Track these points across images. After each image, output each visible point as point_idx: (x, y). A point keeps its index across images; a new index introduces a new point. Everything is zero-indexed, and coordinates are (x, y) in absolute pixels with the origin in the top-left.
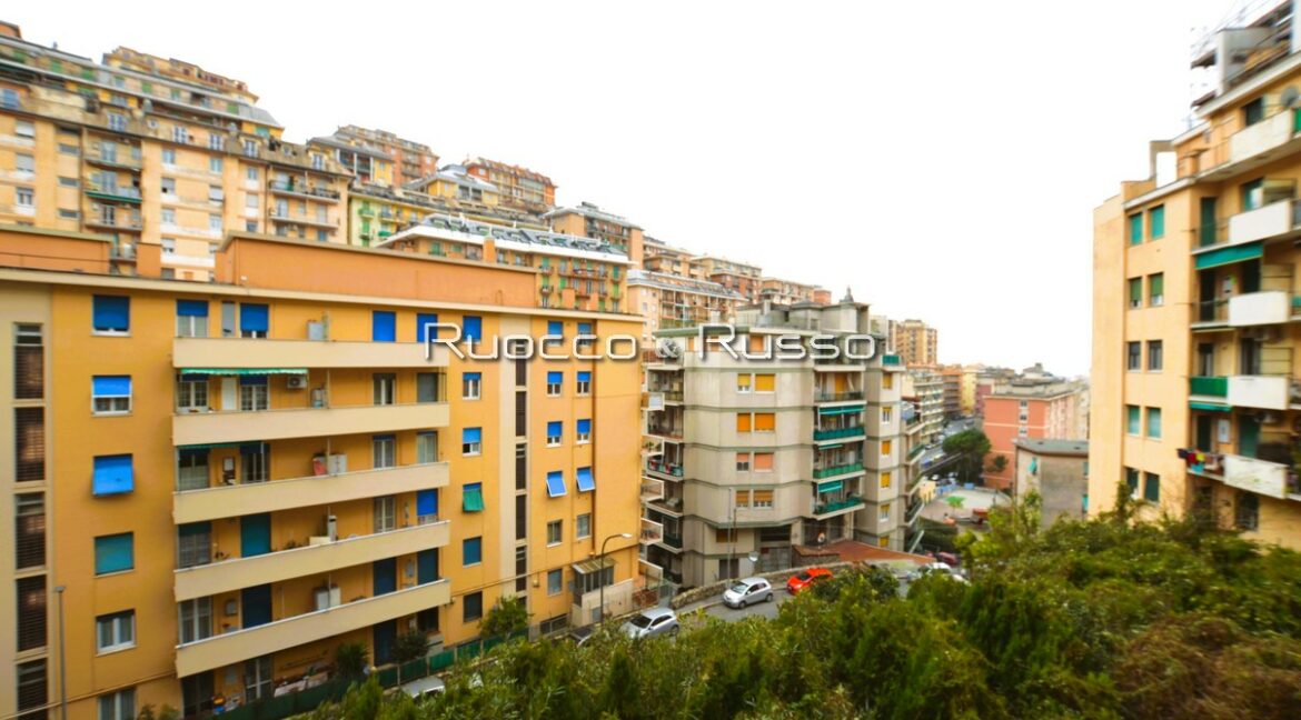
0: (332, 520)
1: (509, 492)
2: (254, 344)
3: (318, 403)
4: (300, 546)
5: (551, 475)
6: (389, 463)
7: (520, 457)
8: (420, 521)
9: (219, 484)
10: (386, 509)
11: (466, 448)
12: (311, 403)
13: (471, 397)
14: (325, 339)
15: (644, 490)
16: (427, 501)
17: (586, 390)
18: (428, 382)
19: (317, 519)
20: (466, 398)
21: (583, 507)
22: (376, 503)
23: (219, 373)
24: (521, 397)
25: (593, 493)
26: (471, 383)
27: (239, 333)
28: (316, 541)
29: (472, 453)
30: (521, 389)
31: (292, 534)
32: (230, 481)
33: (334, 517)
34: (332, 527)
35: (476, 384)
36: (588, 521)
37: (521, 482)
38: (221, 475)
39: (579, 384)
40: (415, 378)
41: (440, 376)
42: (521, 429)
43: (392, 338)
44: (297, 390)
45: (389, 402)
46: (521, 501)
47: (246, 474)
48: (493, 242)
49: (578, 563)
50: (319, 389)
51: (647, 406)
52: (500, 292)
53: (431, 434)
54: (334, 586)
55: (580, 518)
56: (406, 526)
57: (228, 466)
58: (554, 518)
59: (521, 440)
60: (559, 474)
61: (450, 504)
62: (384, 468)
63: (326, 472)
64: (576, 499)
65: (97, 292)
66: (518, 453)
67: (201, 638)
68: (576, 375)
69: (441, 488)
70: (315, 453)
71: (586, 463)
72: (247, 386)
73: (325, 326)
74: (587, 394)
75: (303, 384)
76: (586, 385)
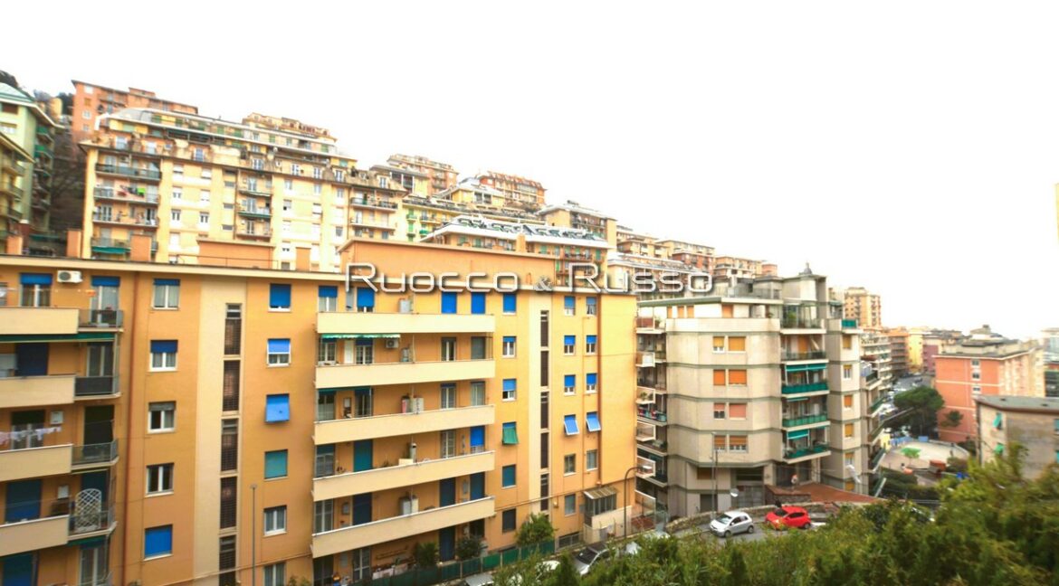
0: (414, 447)
1: (535, 431)
2: (365, 315)
3: (405, 359)
4: (392, 465)
5: (567, 417)
6: (451, 405)
7: (545, 402)
8: (472, 451)
9: (341, 418)
10: (449, 440)
11: (505, 395)
12: (400, 360)
13: (508, 355)
14: (411, 311)
15: (639, 431)
16: (478, 435)
17: (593, 351)
18: (479, 344)
19: (404, 446)
20: (505, 356)
21: (591, 445)
22: (442, 434)
23: (344, 336)
24: (545, 355)
25: (599, 433)
26: (508, 344)
27: (356, 308)
28: (403, 462)
29: (509, 399)
30: (545, 349)
31: (387, 456)
32: (348, 415)
33: (414, 444)
34: (413, 451)
35: (512, 346)
36: (595, 457)
37: (545, 423)
38: (342, 410)
39: (588, 346)
40: (470, 340)
41: (487, 339)
42: (544, 382)
43: (454, 310)
44: (391, 349)
45: (451, 359)
46: (545, 437)
47: (357, 410)
48: (524, 237)
49: (588, 490)
50: (406, 349)
51: (641, 363)
52: (530, 274)
53: (480, 384)
54: (414, 497)
55: (589, 453)
56: (463, 454)
57: (347, 405)
58: (569, 453)
59: (545, 389)
60: (573, 416)
61: (494, 437)
62: (448, 409)
63: (409, 410)
64: (586, 439)
65: (273, 282)
66: (542, 400)
67: (326, 530)
68: (585, 338)
69: (488, 425)
70: (403, 396)
71: (594, 409)
72: (360, 346)
73: (411, 303)
74: (593, 354)
75: (396, 345)
76: (593, 346)
